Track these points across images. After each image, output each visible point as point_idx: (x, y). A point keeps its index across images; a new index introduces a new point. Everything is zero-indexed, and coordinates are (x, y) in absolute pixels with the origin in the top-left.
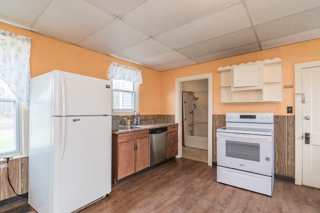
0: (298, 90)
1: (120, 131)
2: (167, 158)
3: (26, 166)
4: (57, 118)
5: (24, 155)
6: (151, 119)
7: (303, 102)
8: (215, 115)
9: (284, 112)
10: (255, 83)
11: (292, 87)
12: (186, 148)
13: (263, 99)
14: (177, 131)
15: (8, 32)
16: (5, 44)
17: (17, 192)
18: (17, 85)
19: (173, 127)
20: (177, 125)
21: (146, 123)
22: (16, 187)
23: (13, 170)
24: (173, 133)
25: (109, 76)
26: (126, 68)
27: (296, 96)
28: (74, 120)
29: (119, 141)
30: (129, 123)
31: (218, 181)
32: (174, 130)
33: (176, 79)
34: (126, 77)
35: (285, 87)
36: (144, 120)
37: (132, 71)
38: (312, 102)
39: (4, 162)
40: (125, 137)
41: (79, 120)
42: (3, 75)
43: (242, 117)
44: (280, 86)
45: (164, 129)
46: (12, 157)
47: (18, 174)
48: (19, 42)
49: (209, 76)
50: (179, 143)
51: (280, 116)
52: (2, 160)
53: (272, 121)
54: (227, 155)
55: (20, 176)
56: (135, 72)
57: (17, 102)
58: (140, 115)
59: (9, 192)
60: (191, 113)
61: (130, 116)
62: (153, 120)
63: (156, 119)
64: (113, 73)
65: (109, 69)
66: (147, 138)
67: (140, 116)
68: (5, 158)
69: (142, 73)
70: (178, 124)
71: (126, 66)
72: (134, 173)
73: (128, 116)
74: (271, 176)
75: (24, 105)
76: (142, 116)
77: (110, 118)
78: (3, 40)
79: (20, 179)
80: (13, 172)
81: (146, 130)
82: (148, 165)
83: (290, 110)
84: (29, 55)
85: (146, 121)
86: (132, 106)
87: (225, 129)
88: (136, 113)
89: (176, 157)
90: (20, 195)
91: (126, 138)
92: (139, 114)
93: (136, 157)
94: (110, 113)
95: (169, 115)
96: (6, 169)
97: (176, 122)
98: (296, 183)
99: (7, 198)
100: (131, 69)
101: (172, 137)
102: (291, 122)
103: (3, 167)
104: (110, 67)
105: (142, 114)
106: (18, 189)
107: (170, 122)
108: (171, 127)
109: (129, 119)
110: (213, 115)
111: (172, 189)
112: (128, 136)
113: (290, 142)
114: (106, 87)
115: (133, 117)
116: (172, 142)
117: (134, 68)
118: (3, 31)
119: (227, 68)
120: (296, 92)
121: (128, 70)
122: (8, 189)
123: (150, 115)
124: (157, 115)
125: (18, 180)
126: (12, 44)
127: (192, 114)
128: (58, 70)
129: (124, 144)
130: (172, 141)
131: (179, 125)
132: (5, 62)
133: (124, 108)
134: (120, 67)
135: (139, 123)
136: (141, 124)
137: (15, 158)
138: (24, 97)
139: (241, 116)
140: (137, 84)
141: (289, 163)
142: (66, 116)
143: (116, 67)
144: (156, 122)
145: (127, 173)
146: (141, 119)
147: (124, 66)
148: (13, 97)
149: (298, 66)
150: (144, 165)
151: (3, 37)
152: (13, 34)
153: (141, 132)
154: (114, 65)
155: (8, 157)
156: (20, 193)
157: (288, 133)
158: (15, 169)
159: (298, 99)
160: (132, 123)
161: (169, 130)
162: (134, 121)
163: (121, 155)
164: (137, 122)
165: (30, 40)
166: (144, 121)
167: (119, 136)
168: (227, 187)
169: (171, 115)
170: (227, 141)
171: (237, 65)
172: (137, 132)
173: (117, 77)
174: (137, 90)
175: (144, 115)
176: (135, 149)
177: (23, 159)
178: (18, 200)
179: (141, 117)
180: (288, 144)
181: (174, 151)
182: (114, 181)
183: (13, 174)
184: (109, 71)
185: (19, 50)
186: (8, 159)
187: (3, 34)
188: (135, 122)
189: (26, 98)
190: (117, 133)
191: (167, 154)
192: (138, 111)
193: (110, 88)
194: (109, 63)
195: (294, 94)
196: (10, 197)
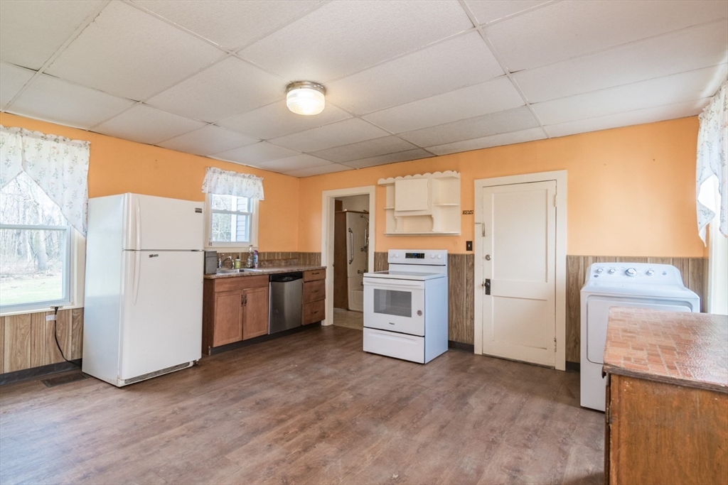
0: (478, 217)
1: (220, 274)
2: (303, 324)
3: (78, 321)
4: (129, 252)
5: (77, 305)
6: (280, 260)
7: (484, 234)
8: (378, 253)
9: (462, 250)
10: (422, 206)
11: (471, 212)
12: (349, 312)
13: (433, 230)
14: (324, 279)
15: (61, 138)
16: (58, 153)
17: (67, 356)
18: (70, 208)
19: (314, 272)
20: (324, 269)
21: (270, 265)
22: (65, 349)
23: (61, 324)
24: (315, 283)
25: (206, 190)
26: (235, 175)
27: (476, 226)
28: (151, 256)
29: (217, 289)
30: (238, 264)
31: (364, 350)
32: (316, 277)
33: (323, 192)
34: (235, 190)
35: (464, 213)
36: (267, 261)
37: (245, 180)
38: (493, 236)
39: (51, 313)
40: (226, 283)
41: (157, 255)
42: (54, 195)
43: (408, 256)
44: (459, 212)
45: (297, 276)
46: (61, 307)
47: (68, 331)
48: (75, 148)
49: (370, 190)
50: (326, 300)
51: (458, 255)
52: (49, 309)
53: (445, 262)
54: (375, 312)
55: (71, 334)
56: (251, 181)
57: (68, 231)
58: (259, 251)
59: (56, 355)
60: (362, 250)
61: (242, 253)
62: (284, 261)
63: (292, 259)
64: (213, 185)
65: (206, 178)
66: (265, 289)
67: (258, 254)
68: (52, 307)
69: (263, 181)
70: (326, 267)
71: (235, 172)
72: (241, 340)
73: (238, 253)
74: (424, 336)
75: (78, 234)
76: (264, 253)
77: (201, 255)
78: (54, 148)
79: (70, 338)
80: (61, 328)
81: (263, 274)
82: (266, 329)
83: (469, 245)
84: (87, 166)
85: (271, 263)
86: (246, 237)
87: (388, 273)
88: (250, 249)
89: (322, 324)
90: (70, 362)
91: (227, 286)
92: (257, 249)
93: (244, 316)
94: (201, 247)
95: (312, 253)
96: (53, 323)
97: (323, 264)
98: (476, 352)
99: (53, 363)
100: (244, 177)
101: (314, 289)
102: (470, 263)
103: (49, 319)
104: (207, 175)
105: (264, 251)
106: (67, 352)
107: (314, 265)
108: (312, 272)
109: (238, 258)
110: (375, 253)
111: (292, 359)
112: (231, 283)
113: (469, 292)
114: (196, 212)
115: (246, 255)
116: (312, 298)
117: (248, 175)
118: (55, 137)
119: (390, 180)
120: (476, 221)
121: (239, 179)
122: (55, 351)
123: (278, 253)
124: (292, 253)
125: (68, 340)
126: (66, 152)
127: (364, 252)
128: (132, 192)
129: (224, 294)
130: (313, 296)
131: (327, 270)
132: (57, 178)
133: (238, 240)
134: (223, 175)
135: (256, 265)
136: (260, 266)
137: (64, 308)
138: (80, 223)
139: (407, 254)
140: (255, 201)
141: (469, 323)
142: (141, 250)
143: (216, 175)
144: (290, 264)
145: (228, 338)
146: (262, 258)
147: (232, 172)
148: (64, 224)
149: (478, 183)
150: (259, 331)
151: (55, 144)
152: (68, 140)
153: (254, 278)
154: (214, 172)
155: (56, 306)
156: (69, 359)
157: (467, 280)
158: (64, 324)
159: (478, 229)
160: (244, 265)
161: (306, 278)
162: (247, 261)
163: (218, 310)
164: (253, 263)
165: (90, 145)
166: (266, 263)
167: (216, 281)
168: (374, 357)
169: (315, 253)
170: (375, 290)
171: (401, 177)
172: (247, 278)
173: (218, 190)
174: (254, 210)
175: (267, 253)
176: (242, 303)
177: (76, 311)
178: (66, 367)
179: (262, 255)
180: (467, 295)
181: (316, 312)
182: (208, 349)
183: (62, 331)
184: (205, 181)
185: (75, 160)
186: (56, 308)
187: (55, 140)
188: (249, 263)
189: (81, 225)
190: (213, 277)
191: (303, 317)
192: (256, 245)
193: (201, 212)
194: (205, 170)
195: (473, 224)
196: (56, 362)
